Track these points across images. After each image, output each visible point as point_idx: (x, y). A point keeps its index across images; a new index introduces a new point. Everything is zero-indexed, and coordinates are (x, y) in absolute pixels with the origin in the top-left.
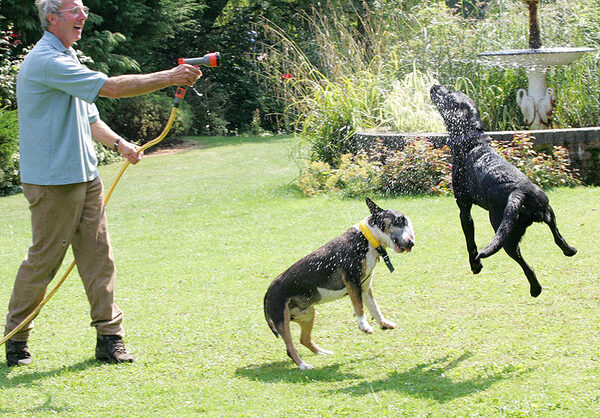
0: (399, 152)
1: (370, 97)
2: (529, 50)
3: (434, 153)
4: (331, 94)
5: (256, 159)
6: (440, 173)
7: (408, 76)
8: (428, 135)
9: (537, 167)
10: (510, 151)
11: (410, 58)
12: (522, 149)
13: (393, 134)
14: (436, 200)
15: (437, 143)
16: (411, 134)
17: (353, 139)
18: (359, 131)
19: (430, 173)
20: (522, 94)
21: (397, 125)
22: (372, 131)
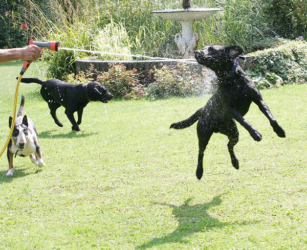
0: (105, 73)
1: (83, 38)
2: (183, 10)
3: (127, 73)
4: (59, 36)
5: (9, 76)
6: (131, 86)
7: (107, 26)
8: (122, 62)
9: (192, 82)
10: (175, 71)
11: (107, 14)
12: (182, 71)
13: (100, 61)
14: (130, 103)
15: (129, 66)
16: (111, 61)
17: (74, 64)
18: (78, 59)
19: (125, 85)
20: (178, 37)
21: (102, 55)
22: (86, 59)
